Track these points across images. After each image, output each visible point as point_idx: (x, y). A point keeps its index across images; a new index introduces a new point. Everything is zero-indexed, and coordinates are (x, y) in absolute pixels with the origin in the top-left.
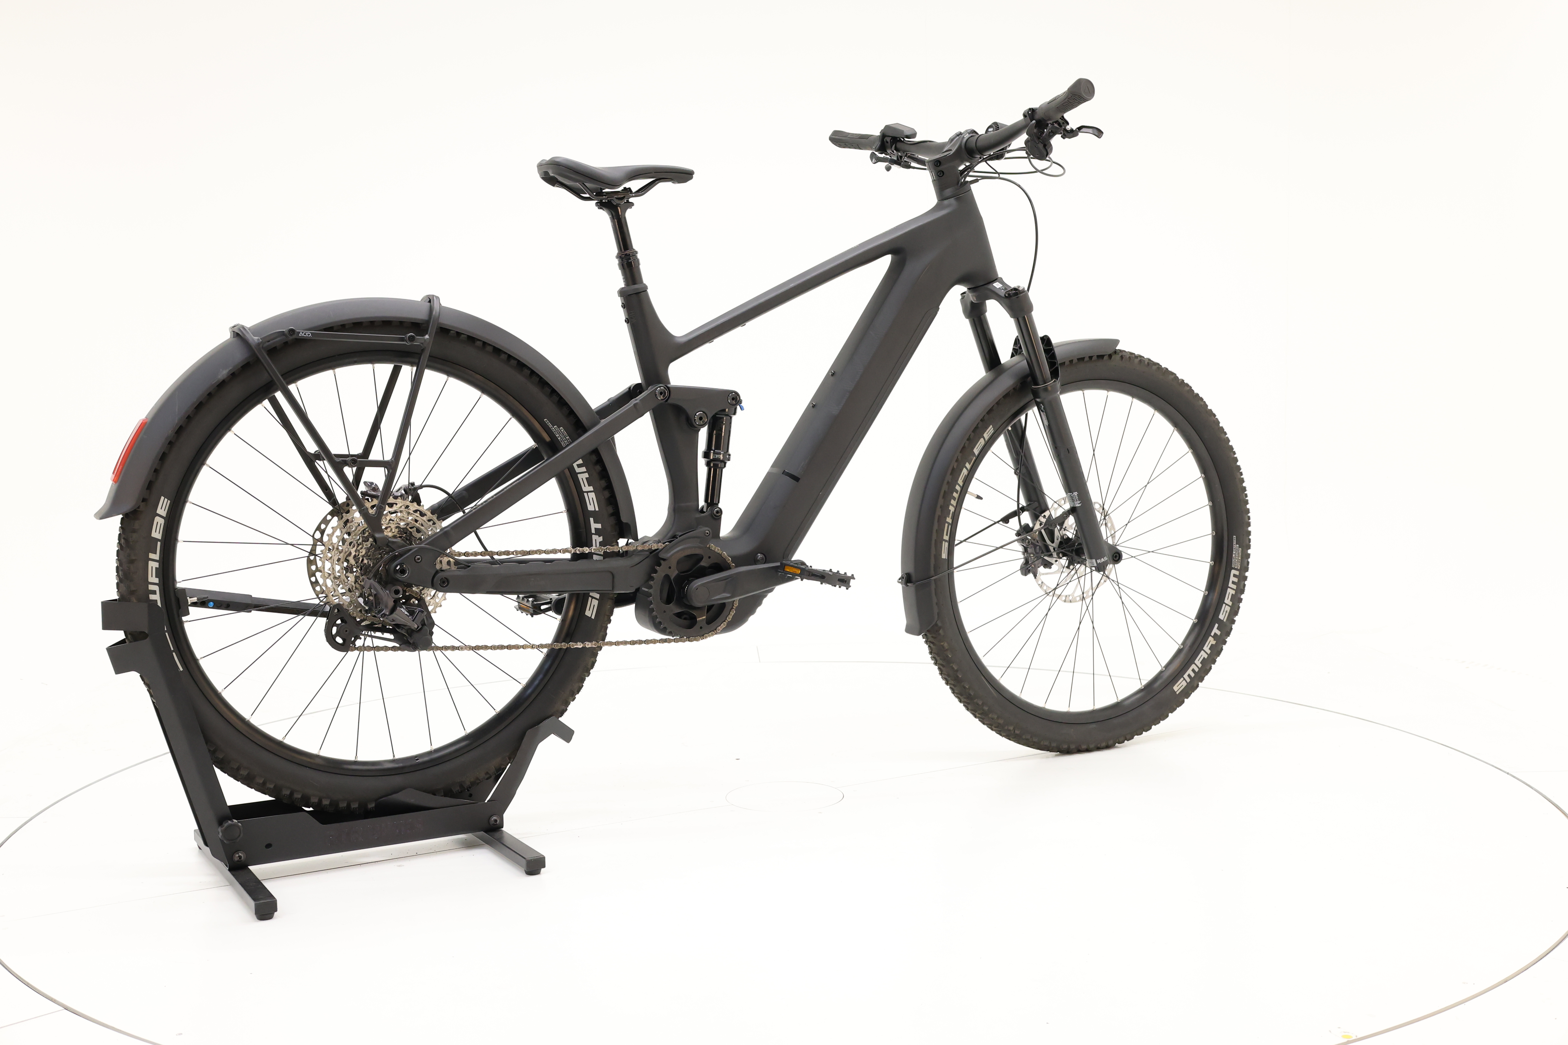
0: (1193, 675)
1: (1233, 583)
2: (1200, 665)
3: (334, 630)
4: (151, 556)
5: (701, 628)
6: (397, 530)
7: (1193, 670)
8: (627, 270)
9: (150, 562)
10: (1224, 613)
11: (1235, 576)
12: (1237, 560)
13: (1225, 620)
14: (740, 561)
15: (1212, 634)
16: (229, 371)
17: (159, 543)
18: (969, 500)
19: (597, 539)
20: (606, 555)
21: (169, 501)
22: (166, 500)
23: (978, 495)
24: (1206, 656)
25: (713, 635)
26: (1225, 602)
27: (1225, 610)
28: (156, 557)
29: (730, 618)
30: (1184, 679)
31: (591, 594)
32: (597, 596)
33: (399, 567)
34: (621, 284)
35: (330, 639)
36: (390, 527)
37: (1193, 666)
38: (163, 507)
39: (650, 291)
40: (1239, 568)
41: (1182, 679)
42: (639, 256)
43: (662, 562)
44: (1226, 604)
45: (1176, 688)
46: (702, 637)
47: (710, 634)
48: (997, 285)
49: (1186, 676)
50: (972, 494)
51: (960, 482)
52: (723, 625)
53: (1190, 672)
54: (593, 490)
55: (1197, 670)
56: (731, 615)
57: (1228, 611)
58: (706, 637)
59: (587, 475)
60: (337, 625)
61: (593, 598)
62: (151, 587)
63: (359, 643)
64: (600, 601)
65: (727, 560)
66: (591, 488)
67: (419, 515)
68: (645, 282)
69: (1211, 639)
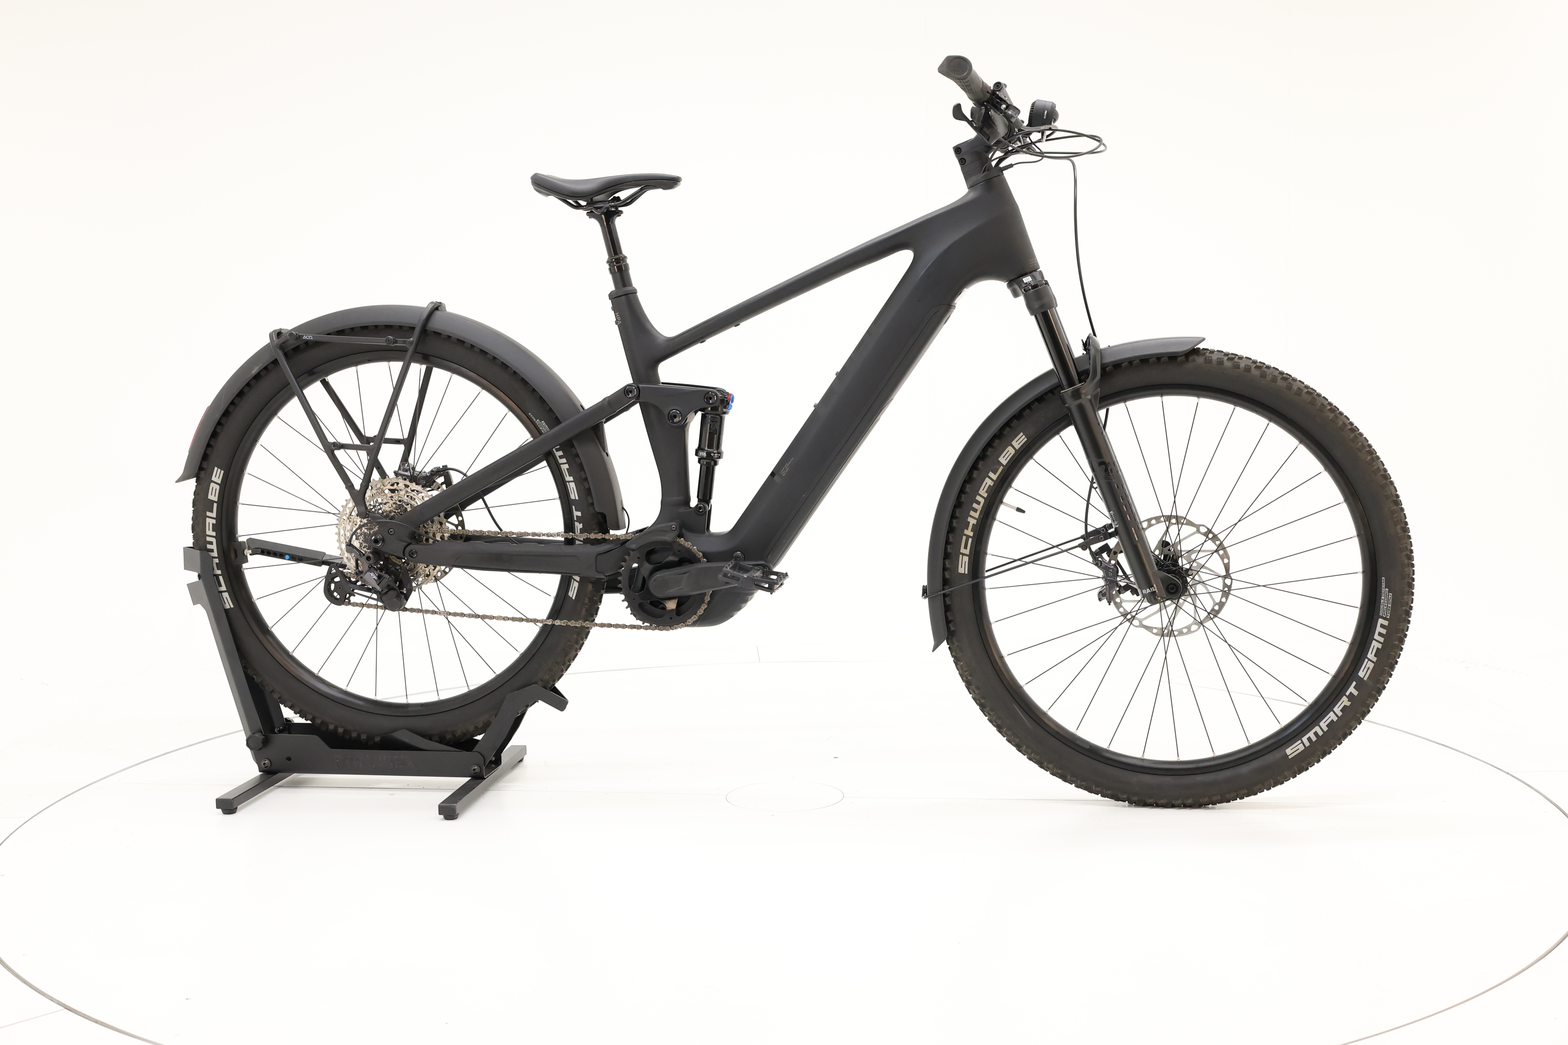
0: (1314, 739)
1: (1380, 634)
2: (1325, 729)
3: (333, 586)
4: (208, 514)
5: (671, 618)
6: (394, 506)
7: (1316, 734)
8: (618, 275)
9: (207, 519)
10: (1366, 670)
11: (1382, 626)
12: (1385, 607)
13: (1365, 679)
14: (709, 557)
15: (1347, 693)
16: (260, 368)
17: (215, 505)
18: (1003, 513)
19: (579, 526)
20: (587, 541)
21: (222, 472)
22: (219, 470)
23: (1018, 508)
24: (1335, 719)
25: (683, 626)
26: (1368, 656)
27: (1367, 667)
28: (214, 515)
29: (701, 612)
30: (1302, 742)
31: (573, 577)
32: (578, 578)
33: (374, 537)
34: (612, 287)
35: (328, 593)
36: (389, 502)
37: (1317, 729)
38: (217, 475)
39: (639, 294)
40: (1388, 617)
41: (1300, 741)
42: (629, 261)
43: (631, 552)
44: (1369, 660)
45: (1289, 751)
46: (672, 628)
47: (680, 625)
48: (1027, 279)
49: (1305, 739)
50: (1007, 505)
51: (983, 492)
52: (694, 618)
53: (1311, 734)
54: (573, 480)
55: (1320, 733)
56: (702, 608)
57: (1371, 668)
58: (676, 628)
59: (567, 466)
60: (336, 583)
61: (575, 580)
62: (208, 539)
63: (353, 599)
64: (580, 583)
65: (697, 555)
66: (571, 479)
67: (415, 494)
68: (634, 286)
69: (1344, 699)
